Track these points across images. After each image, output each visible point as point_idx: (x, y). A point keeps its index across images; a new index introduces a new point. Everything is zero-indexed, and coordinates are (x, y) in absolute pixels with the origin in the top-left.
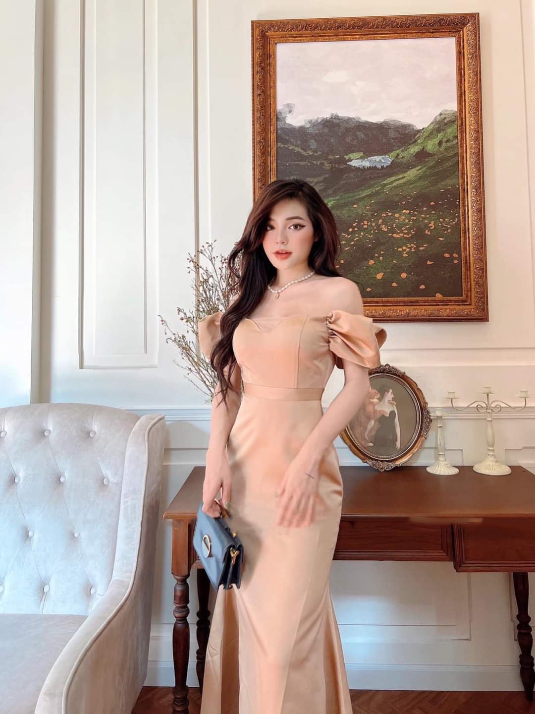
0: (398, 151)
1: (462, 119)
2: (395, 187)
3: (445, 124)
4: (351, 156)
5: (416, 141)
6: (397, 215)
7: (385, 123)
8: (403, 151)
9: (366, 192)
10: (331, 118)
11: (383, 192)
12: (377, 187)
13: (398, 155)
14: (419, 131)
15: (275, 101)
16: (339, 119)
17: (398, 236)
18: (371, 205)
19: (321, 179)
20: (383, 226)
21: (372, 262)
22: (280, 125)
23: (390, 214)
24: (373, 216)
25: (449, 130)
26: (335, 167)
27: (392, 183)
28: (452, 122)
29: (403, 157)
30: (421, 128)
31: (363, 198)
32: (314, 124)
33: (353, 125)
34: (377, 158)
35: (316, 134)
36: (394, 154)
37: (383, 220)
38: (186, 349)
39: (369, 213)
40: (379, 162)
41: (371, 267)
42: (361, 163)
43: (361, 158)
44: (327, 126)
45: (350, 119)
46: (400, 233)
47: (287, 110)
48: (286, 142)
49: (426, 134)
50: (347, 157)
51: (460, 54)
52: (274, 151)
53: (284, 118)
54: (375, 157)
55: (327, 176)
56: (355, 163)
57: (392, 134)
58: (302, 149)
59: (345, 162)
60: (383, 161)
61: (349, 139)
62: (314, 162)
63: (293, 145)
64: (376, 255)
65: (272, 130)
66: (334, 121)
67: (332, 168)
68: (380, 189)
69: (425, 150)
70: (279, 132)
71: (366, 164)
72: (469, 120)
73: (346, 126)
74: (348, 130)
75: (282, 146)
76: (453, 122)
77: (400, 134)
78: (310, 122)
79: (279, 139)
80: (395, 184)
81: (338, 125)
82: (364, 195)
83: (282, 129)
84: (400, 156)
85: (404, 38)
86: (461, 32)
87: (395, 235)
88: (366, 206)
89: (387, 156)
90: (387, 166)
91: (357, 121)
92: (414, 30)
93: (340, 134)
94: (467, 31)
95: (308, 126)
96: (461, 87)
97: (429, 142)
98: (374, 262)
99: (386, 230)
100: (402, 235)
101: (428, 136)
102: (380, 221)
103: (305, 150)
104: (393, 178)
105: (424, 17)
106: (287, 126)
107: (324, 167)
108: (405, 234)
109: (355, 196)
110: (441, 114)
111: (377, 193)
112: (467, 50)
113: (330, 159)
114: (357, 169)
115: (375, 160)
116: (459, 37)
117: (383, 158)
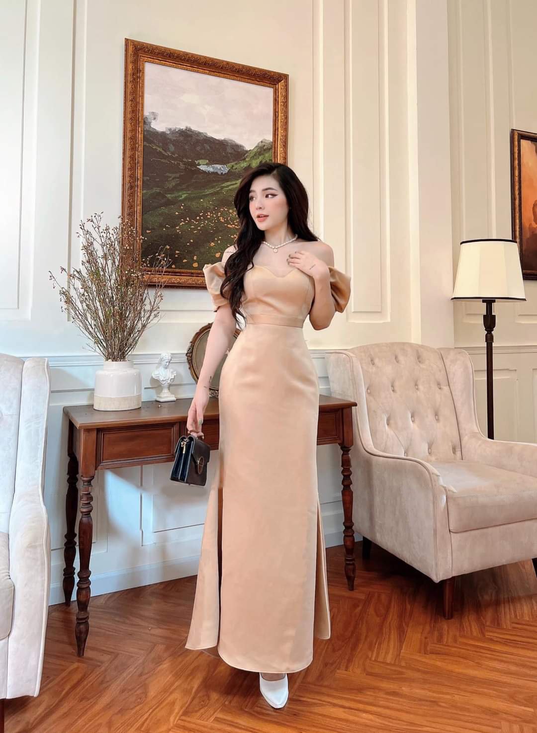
0: (232, 164)
1: (275, 148)
2: (230, 190)
3: (265, 150)
4: (201, 161)
5: (245, 159)
6: (231, 211)
7: (224, 140)
8: (236, 164)
9: (210, 190)
10: (186, 130)
11: (222, 193)
12: (218, 188)
13: (233, 166)
14: (247, 152)
15: (143, 107)
16: (191, 131)
17: (231, 227)
18: (213, 201)
19: (178, 175)
20: (222, 218)
21: (212, 244)
22: (147, 128)
23: (226, 209)
24: (214, 209)
25: (267, 155)
26: (188, 168)
27: (228, 186)
29: (236, 168)
30: (249, 150)
31: (208, 195)
32: (173, 132)
33: (202, 138)
34: (219, 166)
35: (174, 140)
36: (230, 165)
37: (221, 214)
39: (212, 207)
40: (219, 170)
41: (212, 247)
42: (207, 169)
43: (207, 164)
44: (182, 135)
45: (200, 133)
46: (233, 224)
47: (152, 117)
48: (151, 142)
49: (252, 155)
50: (197, 162)
51: (276, 101)
52: (141, 149)
53: (150, 123)
54: (217, 165)
55: (182, 174)
56: (203, 168)
57: (229, 150)
58: (163, 150)
59: (193, 164)
60: (222, 169)
61: (198, 148)
62: (172, 162)
63: (157, 146)
64: (216, 239)
65: (140, 130)
66: (188, 132)
67: (185, 169)
68: (219, 190)
69: (251, 166)
70: (145, 133)
71: (210, 169)
72: (280, 150)
73: (197, 138)
74: (198, 141)
75: (147, 145)
76: (270, 149)
77: (234, 150)
78: (170, 130)
79: (145, 139)
80: (230, 187)
81: (191, 136)
82: (208, 193)
83: (148, 131)
84: (234, 168)
85: (239, 81)
86: (277, 86)
87: (229, 226)
88: (209, 202)
89: (225, 166)
90: (225, 174)
91: (205, 136)
92: (247, 76)
93: (192, 143)
94: (280, 85)
95: (168, 132)
96: (276, 125)
97: (253, 161)
98: (214, 244)
99: (223, 221)
100: (234, 226)
101: (253, 157)
102: (219, 214)
103: (165, 151)
104: (229, 183)
105: (255, 69)
106: (151, 130)
107: (180, 167)
109: (202, 193)
110: (262, 142)
111: (217, 193)
112: (280, 99)
113: (185, 161)
114: (204, 172)
115: (217, 168)
116: (276, 89)
117: (222, 167)
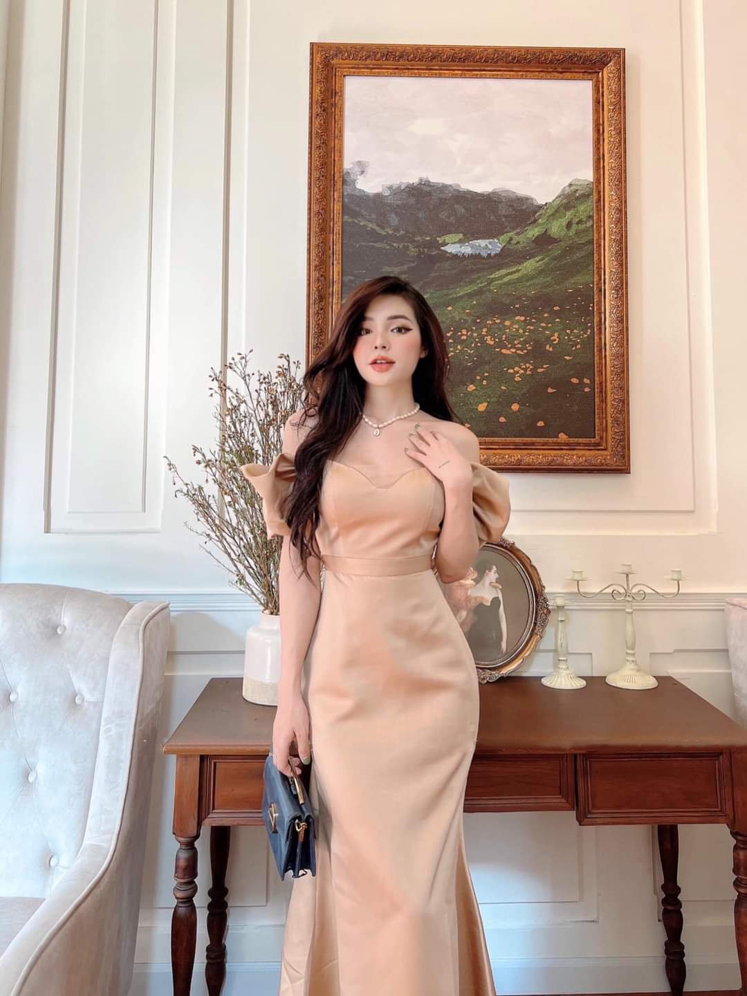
0: (511, 233)
1: (599, 192)
2: (505, 284)
3: (577, 199)
4: (448, 238)
5: (535, 221)
6: (507, 323)
7: (494, 193)
8: (518, 234)
9: (466, 288)
10: (420, 184)
11: (490, 291)
12: (481, 283)
13: (511, 239)
14: (540, 207)
15: (341, 156)
16: (430, 186)
17: (508, 352)
18: (472, 307)
19: (405, 267)
20: (489, 338)
21: (471, 387)
22: (348, 190)
23: (498, 321)
24: (474, 322)
25: (582, 208)
26: (423, 253)
27: (502, 277)
28: (586, 196)
29: (518, 243)
30: (544, 203)
31: (461, 298)
32: (397, 192)
33: (450, 195)
34: (482, 243)
35: (398, 206)
36: (505, 237)
37: (489, 330)
38: (203, 506)
39: (469, 319)
40: (484, 248)
41: (470, 393)
42: (459, 250)
43: (460, 241)
44: (413, 195)
45: (445, 187)
46: (511, 348)
47: (357, 169)
48: (356, 215)
49: (550, 212)
50: (440, 240)
51: (598, 103)
52: (337, 228)
53: (354, 181)
54: (479, 241)
55: (413, 265)
56: (451, 249)
57: (503, 210)
58: (378, 225)
59: (435, 245)
60: (490, 247)
61: (443, 215)
62: (395, 245)
63: (366, 219)
64: (478, 378)
65: (335, 197)
66: (422, 186)
67: (419, 256)
68: (485, 286)
69: (549, 233)
70: (346, 200)
71: (466, 250)
72: (609, 194)
73: (440, 196)
74: (442, 201)
75: (350, 220)
76: (588, 196)
77: (514, 210)
78: (390, 188)
79: (345, 209)
80: (506, 280)
81: (429, 194)
82: (462, 293)
83: (351, 196)
84: (514, 242)
85: (522, 77)
86: (600, 74)
87: (504, 351)
88: (465, 309)
89: (496, 240)
90: (496, 255)
91: (455, 190)
92: (538, 67)
93: (431, 207)
94: (607, 73)
95: (387, 193)
96: (599, 149)
97: (554, 223)
98: (474, 388)
99: (492, 343)
100: (514, 350)
101: (553, 215)
102: (485, 330)
103: (382, 227)
104: (504, 272)
105: (550, 50)
106: (356, 193)
107: (408, 252)
108: (517, 349)
109: (451, 294)
110: (570, 185)
111: (480, 292)
112: (608, 99)
113: (418, 241)
114: (455, 257)
115: (480, 246)
116: (598, 81)
117: (490, 243)
